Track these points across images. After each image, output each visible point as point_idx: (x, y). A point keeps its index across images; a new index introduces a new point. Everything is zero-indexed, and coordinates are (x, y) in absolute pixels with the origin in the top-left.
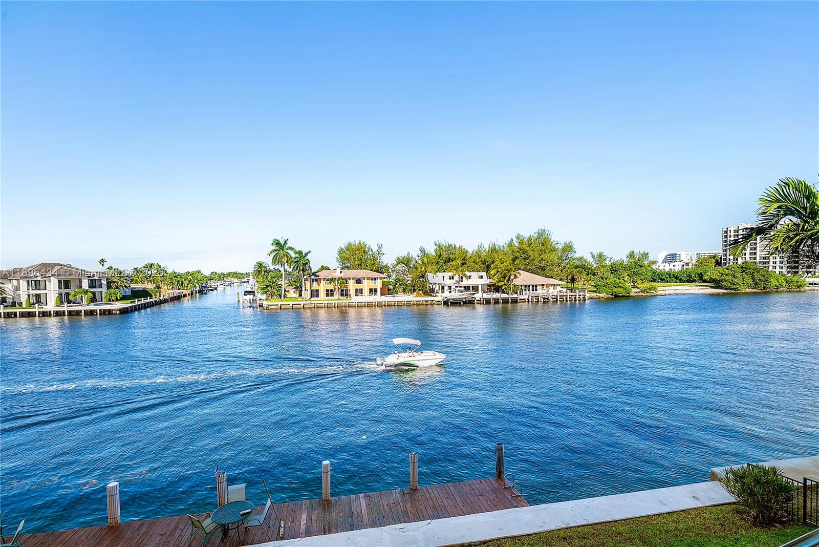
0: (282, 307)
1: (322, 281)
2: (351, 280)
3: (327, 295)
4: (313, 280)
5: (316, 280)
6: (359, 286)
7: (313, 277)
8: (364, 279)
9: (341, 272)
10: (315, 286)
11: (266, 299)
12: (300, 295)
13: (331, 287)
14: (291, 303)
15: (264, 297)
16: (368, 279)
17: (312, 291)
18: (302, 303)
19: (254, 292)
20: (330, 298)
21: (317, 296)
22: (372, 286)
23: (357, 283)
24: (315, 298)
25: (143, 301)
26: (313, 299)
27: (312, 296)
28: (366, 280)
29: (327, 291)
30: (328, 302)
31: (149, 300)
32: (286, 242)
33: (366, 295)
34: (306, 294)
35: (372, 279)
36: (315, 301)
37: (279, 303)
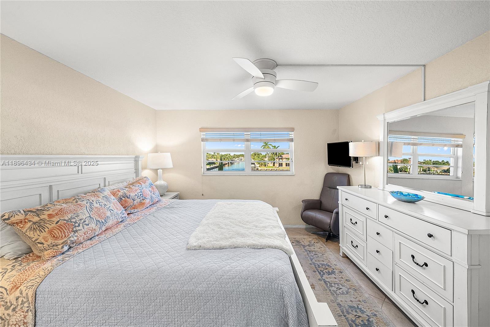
0: (267, 170)
1: (284, 159)
3: (287, 166)
4: (280, 159)
5: (281, 159)
7: (280, 157)
11: (259, 167)
12: (274, 165)
14: (271, 169)
15: (258, 165)
17: (280, 164)
18: (275, 169)
19: (254, 163)
20: (288, 167)
21: (282, 166)
24: (281, 167)
25: (214, 166)
26: (280, 167)
27: (280, 166)
29: (286, 164)
30: (286, 169)
31: (215, 165)
34: (277, 165)
36: (281, 168)
37: (266, 169)
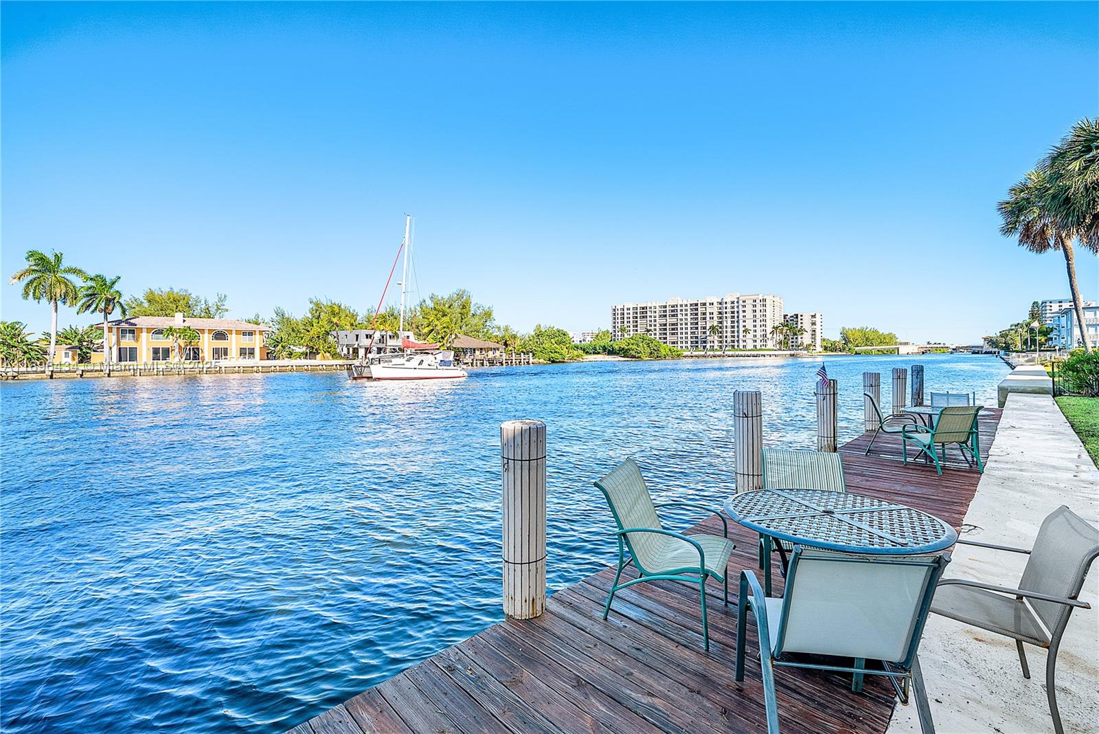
2: (206, 335)
6: (220, 344)
8: (230, 332)
9: (184, 321)
10: (127, 342)
13: (163, 342)
16: (238, 332)
22: (246, 342)
23: (216, 339)
28: (234, 335)
32: (58, 258)
33: (234, 355)
35: (244, 334)
